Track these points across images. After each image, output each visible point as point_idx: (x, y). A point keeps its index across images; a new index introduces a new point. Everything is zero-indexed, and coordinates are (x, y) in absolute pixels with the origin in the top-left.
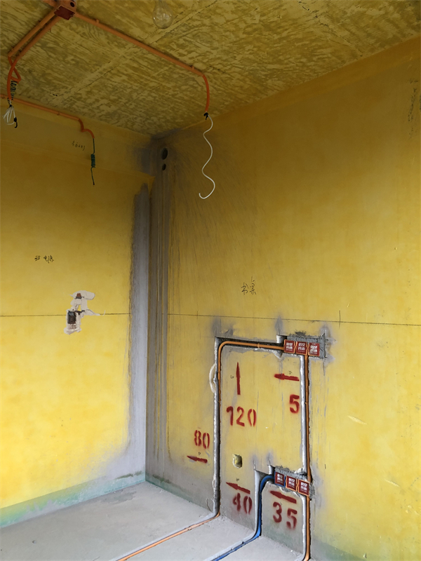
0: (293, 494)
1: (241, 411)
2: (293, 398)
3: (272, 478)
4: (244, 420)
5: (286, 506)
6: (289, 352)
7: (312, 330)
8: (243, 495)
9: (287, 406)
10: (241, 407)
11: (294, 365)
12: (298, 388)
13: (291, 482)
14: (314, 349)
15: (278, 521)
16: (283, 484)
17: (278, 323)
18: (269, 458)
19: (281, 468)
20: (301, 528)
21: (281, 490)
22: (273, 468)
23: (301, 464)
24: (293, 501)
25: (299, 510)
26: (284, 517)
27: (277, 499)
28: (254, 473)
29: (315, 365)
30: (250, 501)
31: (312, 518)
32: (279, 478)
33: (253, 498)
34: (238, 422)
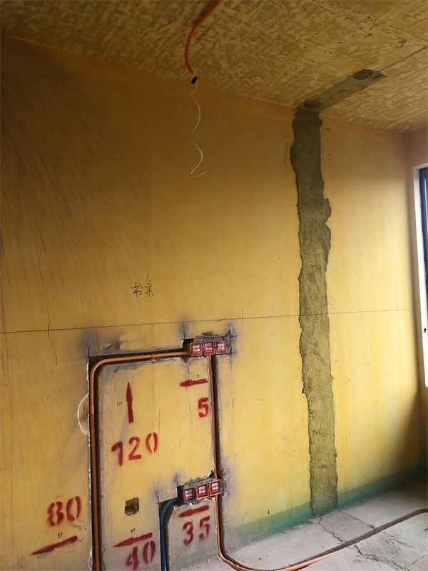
0: (205, 502)
1: (135, 441)
2: (202, 402)
3: (180, 500)
4: (141, 450)
5: (196, 519)
6: (196, 355)
7: (218, 329)
8: (141, 545)
9: (196, 412)
10: (135, 436)
11: (200, 368)
12: (204, 391)
13: (202, 490)
14: (222, 346)
15: (187, 543)
16: (193, 498)
17: (184, 327)
18: (176, 479)
19: (191, 482)
20: (214, 530)
21: (191, 506)
22: (180, 490)
23: (212, 466)
24: (206, 508)
25: (212, 513)
26: (196, 532)
27: (187, 519)
28: (156, 508)
29: (223, 363)
30: (153, 544)
31: (225, 512)
32: (187, 495)
33: (156, 538)
34: (132, 457)
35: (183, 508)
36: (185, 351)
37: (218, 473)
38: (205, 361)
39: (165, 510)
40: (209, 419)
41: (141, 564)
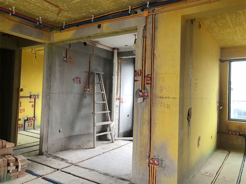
0: (32, 121)
2: (32, 105)
3: (27, 120)
4: (22, 111)
5: (30, 123)
6: (32, 98)
7: (36, 94)
8: (21, 125)
9: (31, 107)
10: (21, 109)
11: (33, 100)
12: (33, 103)
13: (31, 119)
14: (37, 97)
15: (28, 126)
16: (30, 120)
17: (30, 93)
18: (27, 117)
19: (30, 117)
20: (33, 125)
21: (29, 121)
22: (28, 118)
23: (33, 116)
24: (32, 122)
25: (33, 123)
26: (30, 125)
27: (28, 123)
28: (24, 120)
29: (37, 99)
30: (23, 126)
31: (35, 123)
32: (29, 119)
33: (23, 125)
34: (20, 112)
35: (28, 121)
36: (30, 97)
37: (34, 117)
38: (34, 99)
39: (25, 121)
40: (34, 108)
41: (20, 128)
